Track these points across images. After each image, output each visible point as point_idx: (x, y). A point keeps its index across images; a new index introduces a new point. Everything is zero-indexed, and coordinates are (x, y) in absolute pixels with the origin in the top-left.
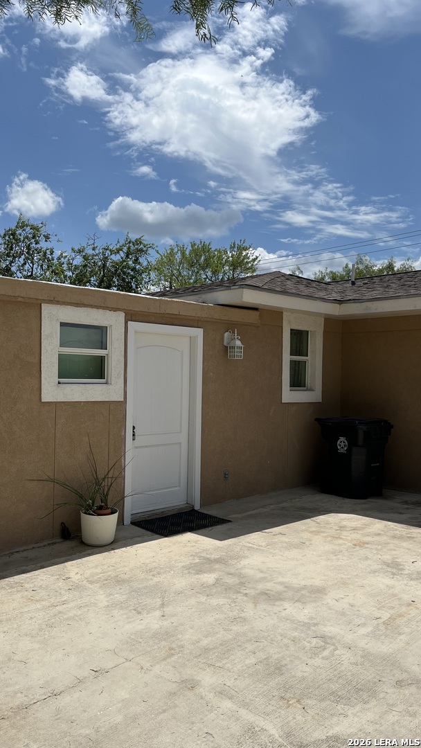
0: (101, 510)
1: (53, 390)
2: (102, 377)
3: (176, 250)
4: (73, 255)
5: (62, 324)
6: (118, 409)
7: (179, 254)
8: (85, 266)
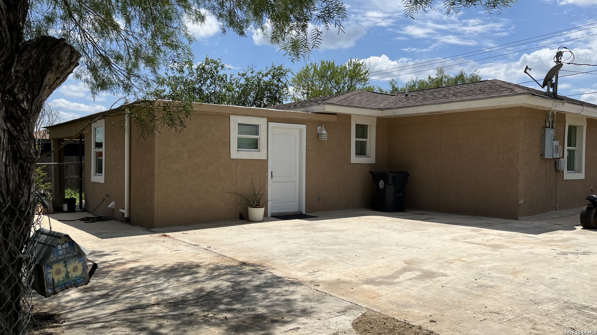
0: (257, 206)
1: (235, 154)
2: (257, 148)
3: (310, 67)
4: (239, 77)
5: (239, 124)
6: (264, 163)
7: (313, 70)
8: (247, 85)
